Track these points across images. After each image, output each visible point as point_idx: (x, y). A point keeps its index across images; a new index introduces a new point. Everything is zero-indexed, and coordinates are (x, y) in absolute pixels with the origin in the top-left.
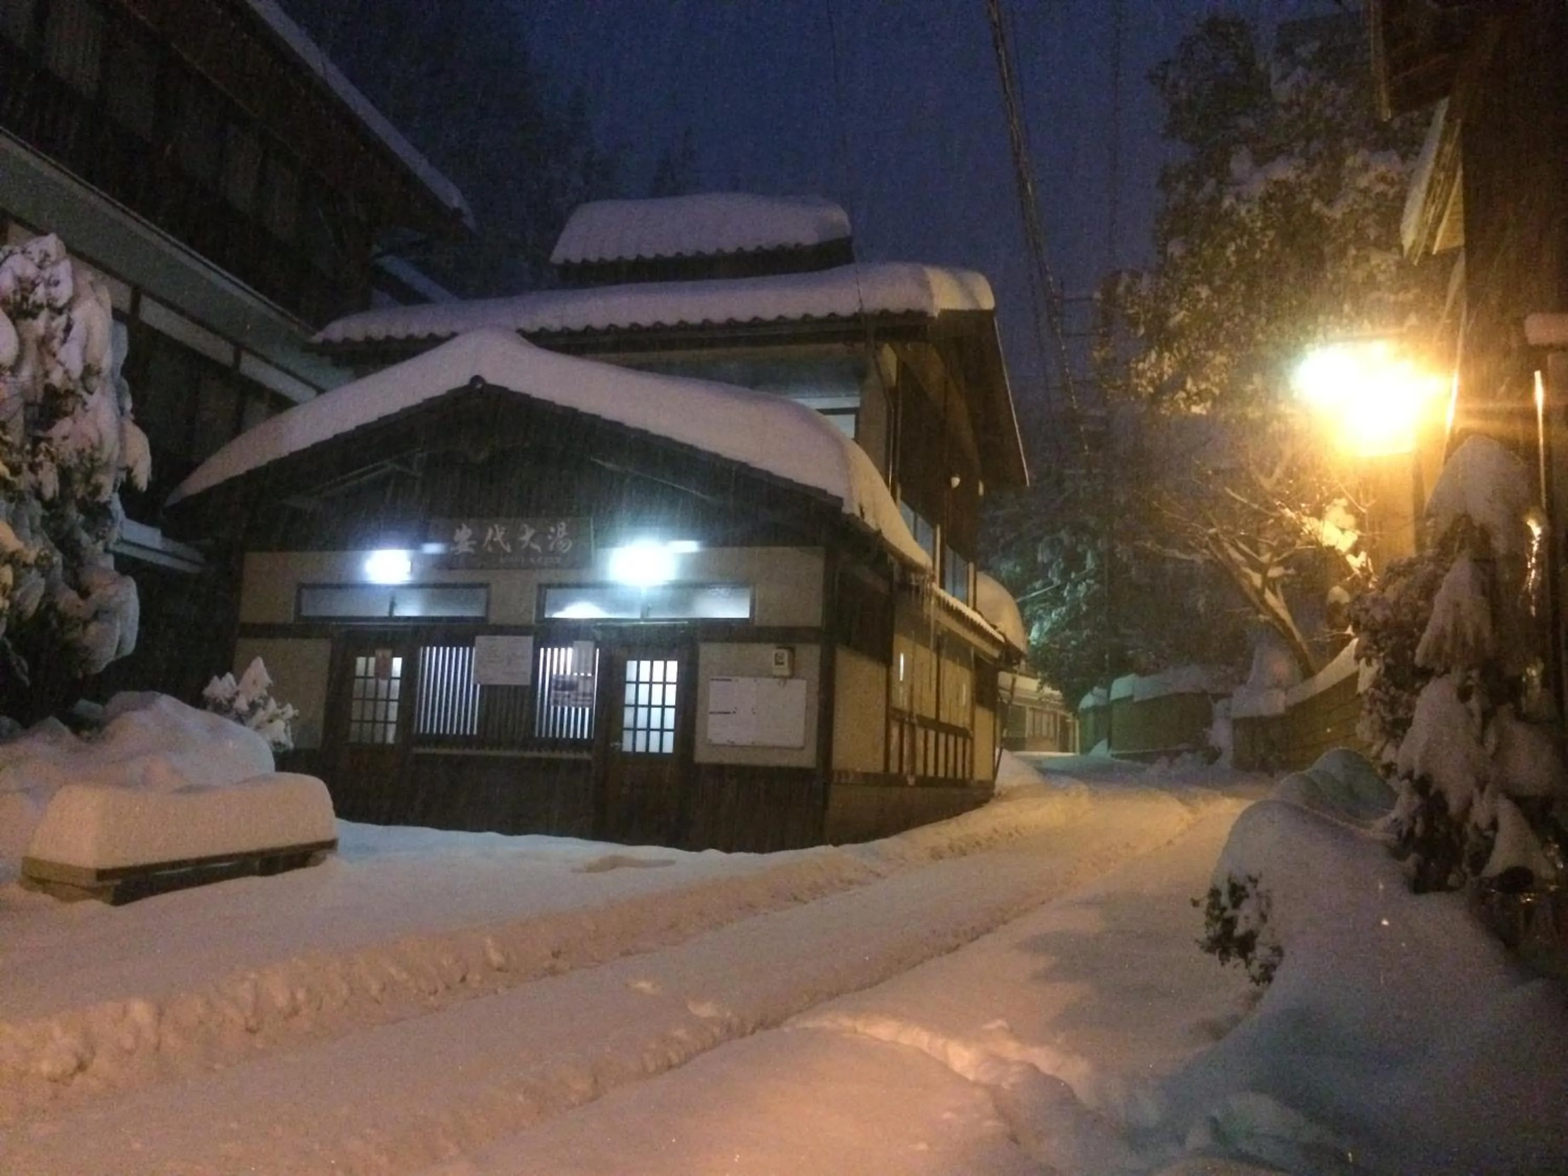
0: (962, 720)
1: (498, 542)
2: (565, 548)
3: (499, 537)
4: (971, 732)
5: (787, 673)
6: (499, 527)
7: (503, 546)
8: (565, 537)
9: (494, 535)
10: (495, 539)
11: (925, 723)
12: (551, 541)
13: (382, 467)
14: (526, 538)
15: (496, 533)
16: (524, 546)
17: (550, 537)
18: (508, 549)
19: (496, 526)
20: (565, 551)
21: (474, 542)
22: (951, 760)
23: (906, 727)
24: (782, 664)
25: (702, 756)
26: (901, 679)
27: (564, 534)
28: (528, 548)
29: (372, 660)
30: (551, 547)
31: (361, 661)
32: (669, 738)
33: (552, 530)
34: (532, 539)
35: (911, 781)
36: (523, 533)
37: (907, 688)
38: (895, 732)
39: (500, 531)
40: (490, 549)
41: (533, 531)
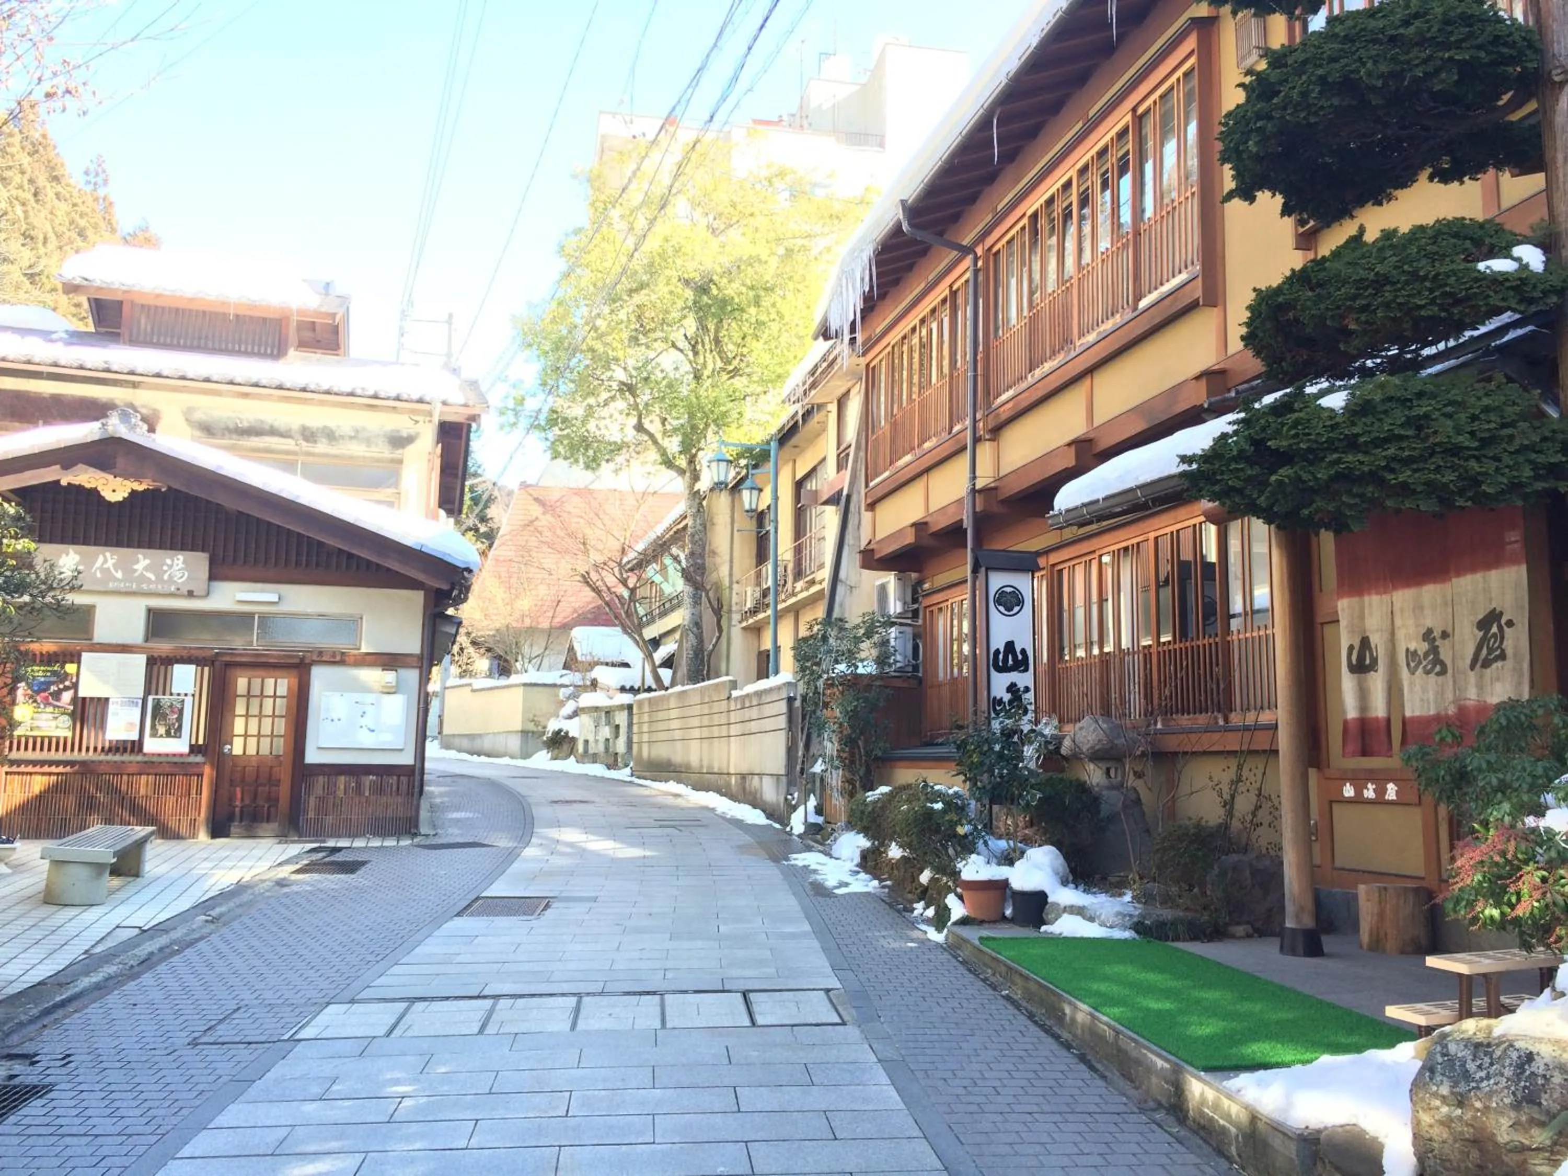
1: (108, 569)
2: (181, 578)
3: (110, 564)
6: (112, 555)
7: (114, 572)
8: (182, 569)
9: (105, 561)
10: (105, 566)
12: (166, 571)
14: (140, 566)
15: (107, 561)
16: (136, 574)
17: (165, 568)
18: (119, 575)
19: (108, 554)
20: (180, 581)
21: (82, 567)
25: (312, 757)
27: (181, 566)
28: (142, 575)
30: (166, 577)
32: (279, 741)
33: (169, 561)
34: (146, 568)
36: (137, 562)
39: (111, 559)
40: (99, 575)
41: (147, 562)
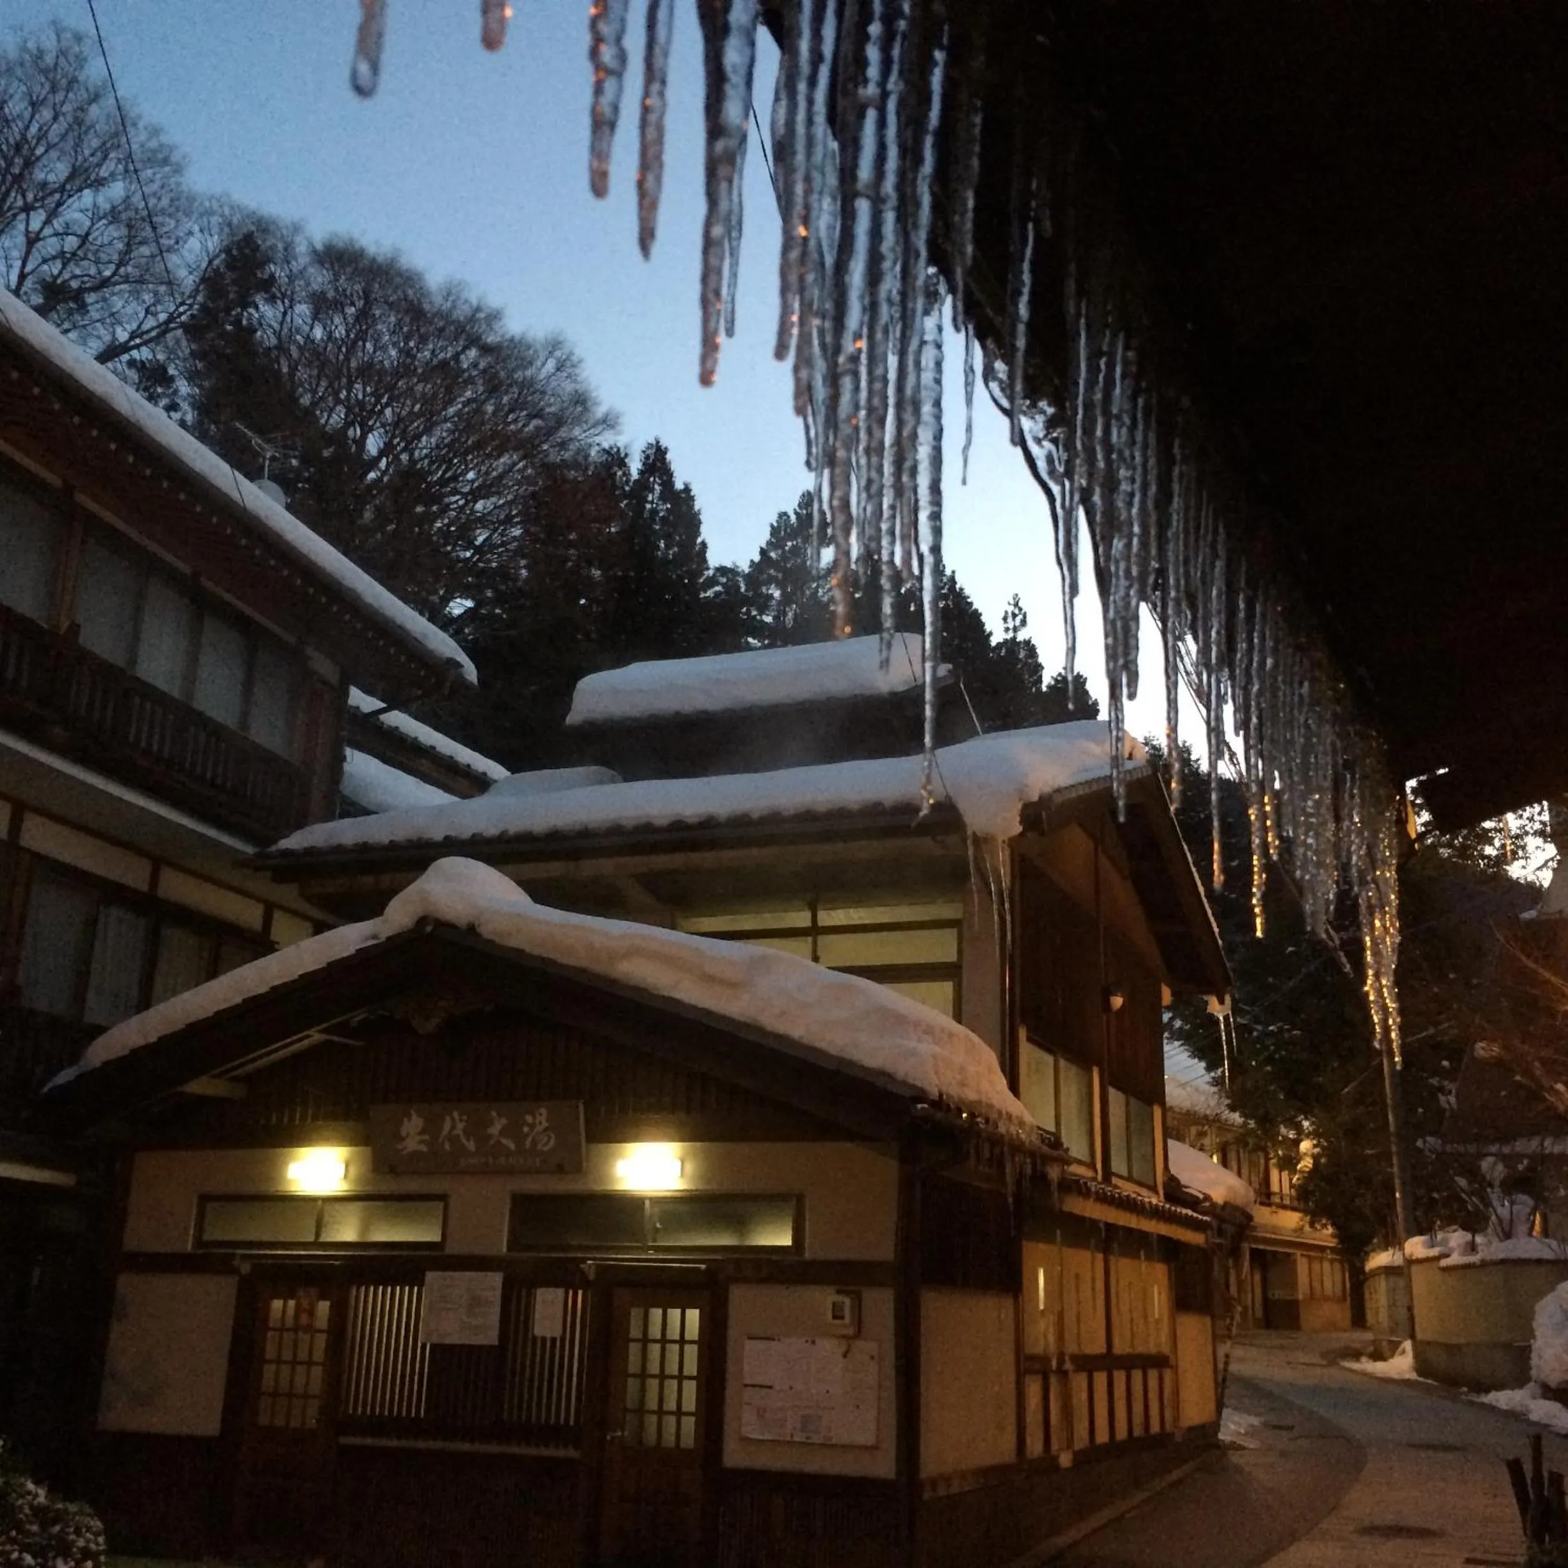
0: (1156, 1342)
1: (458, 1136)
2: (546, 1144)
3: (459, 1130)
4: (1172, 1358)
5: (850, 1331)
6: (460, 1115)
7: (464, 1141)
8: (546, 1129)
9: (453, 1127)
10: (455, 1132)
11: (1087, 1364)
12: (527, 1135)
13: (308, 1037)
14: (495, 1130)
15: (455, 1123)
16: (492, 1142)
17: (526, 1129)
18: (472, 1146)
19: (456, 1114)
20: (546, 1149)
21: (427, 1137)
22: (1138, 1407)
23: (1053, 1380)
24: (842, 1318)
25: (734, 1456)
26: (1042, 1307)
27: (545, 1124)
28: (499, 1143)
29: (292, 1303)
30: (528, 1144)
31: (277, 1304)
32: (689, 1423)
33: (529, 1119)
34: (502, 1133)
35: (1065, 1460)
36: (491, 1123)
37: (1052, 1318)
38: (1034, 1389)
39: (461, 1120)
40: (447, 1146)
41: (504, 1121)
